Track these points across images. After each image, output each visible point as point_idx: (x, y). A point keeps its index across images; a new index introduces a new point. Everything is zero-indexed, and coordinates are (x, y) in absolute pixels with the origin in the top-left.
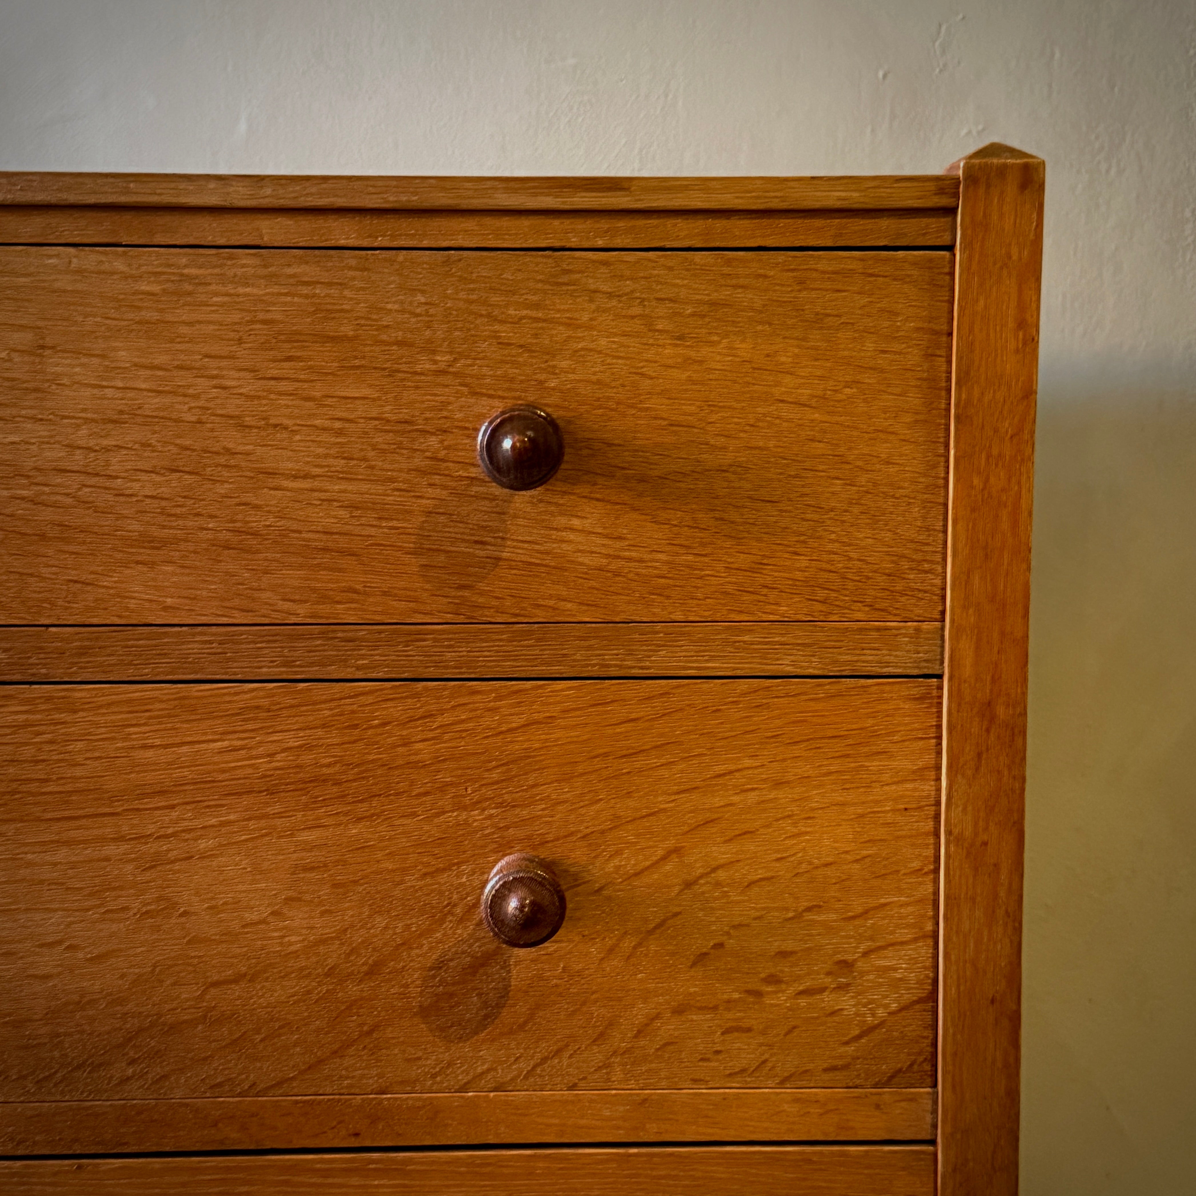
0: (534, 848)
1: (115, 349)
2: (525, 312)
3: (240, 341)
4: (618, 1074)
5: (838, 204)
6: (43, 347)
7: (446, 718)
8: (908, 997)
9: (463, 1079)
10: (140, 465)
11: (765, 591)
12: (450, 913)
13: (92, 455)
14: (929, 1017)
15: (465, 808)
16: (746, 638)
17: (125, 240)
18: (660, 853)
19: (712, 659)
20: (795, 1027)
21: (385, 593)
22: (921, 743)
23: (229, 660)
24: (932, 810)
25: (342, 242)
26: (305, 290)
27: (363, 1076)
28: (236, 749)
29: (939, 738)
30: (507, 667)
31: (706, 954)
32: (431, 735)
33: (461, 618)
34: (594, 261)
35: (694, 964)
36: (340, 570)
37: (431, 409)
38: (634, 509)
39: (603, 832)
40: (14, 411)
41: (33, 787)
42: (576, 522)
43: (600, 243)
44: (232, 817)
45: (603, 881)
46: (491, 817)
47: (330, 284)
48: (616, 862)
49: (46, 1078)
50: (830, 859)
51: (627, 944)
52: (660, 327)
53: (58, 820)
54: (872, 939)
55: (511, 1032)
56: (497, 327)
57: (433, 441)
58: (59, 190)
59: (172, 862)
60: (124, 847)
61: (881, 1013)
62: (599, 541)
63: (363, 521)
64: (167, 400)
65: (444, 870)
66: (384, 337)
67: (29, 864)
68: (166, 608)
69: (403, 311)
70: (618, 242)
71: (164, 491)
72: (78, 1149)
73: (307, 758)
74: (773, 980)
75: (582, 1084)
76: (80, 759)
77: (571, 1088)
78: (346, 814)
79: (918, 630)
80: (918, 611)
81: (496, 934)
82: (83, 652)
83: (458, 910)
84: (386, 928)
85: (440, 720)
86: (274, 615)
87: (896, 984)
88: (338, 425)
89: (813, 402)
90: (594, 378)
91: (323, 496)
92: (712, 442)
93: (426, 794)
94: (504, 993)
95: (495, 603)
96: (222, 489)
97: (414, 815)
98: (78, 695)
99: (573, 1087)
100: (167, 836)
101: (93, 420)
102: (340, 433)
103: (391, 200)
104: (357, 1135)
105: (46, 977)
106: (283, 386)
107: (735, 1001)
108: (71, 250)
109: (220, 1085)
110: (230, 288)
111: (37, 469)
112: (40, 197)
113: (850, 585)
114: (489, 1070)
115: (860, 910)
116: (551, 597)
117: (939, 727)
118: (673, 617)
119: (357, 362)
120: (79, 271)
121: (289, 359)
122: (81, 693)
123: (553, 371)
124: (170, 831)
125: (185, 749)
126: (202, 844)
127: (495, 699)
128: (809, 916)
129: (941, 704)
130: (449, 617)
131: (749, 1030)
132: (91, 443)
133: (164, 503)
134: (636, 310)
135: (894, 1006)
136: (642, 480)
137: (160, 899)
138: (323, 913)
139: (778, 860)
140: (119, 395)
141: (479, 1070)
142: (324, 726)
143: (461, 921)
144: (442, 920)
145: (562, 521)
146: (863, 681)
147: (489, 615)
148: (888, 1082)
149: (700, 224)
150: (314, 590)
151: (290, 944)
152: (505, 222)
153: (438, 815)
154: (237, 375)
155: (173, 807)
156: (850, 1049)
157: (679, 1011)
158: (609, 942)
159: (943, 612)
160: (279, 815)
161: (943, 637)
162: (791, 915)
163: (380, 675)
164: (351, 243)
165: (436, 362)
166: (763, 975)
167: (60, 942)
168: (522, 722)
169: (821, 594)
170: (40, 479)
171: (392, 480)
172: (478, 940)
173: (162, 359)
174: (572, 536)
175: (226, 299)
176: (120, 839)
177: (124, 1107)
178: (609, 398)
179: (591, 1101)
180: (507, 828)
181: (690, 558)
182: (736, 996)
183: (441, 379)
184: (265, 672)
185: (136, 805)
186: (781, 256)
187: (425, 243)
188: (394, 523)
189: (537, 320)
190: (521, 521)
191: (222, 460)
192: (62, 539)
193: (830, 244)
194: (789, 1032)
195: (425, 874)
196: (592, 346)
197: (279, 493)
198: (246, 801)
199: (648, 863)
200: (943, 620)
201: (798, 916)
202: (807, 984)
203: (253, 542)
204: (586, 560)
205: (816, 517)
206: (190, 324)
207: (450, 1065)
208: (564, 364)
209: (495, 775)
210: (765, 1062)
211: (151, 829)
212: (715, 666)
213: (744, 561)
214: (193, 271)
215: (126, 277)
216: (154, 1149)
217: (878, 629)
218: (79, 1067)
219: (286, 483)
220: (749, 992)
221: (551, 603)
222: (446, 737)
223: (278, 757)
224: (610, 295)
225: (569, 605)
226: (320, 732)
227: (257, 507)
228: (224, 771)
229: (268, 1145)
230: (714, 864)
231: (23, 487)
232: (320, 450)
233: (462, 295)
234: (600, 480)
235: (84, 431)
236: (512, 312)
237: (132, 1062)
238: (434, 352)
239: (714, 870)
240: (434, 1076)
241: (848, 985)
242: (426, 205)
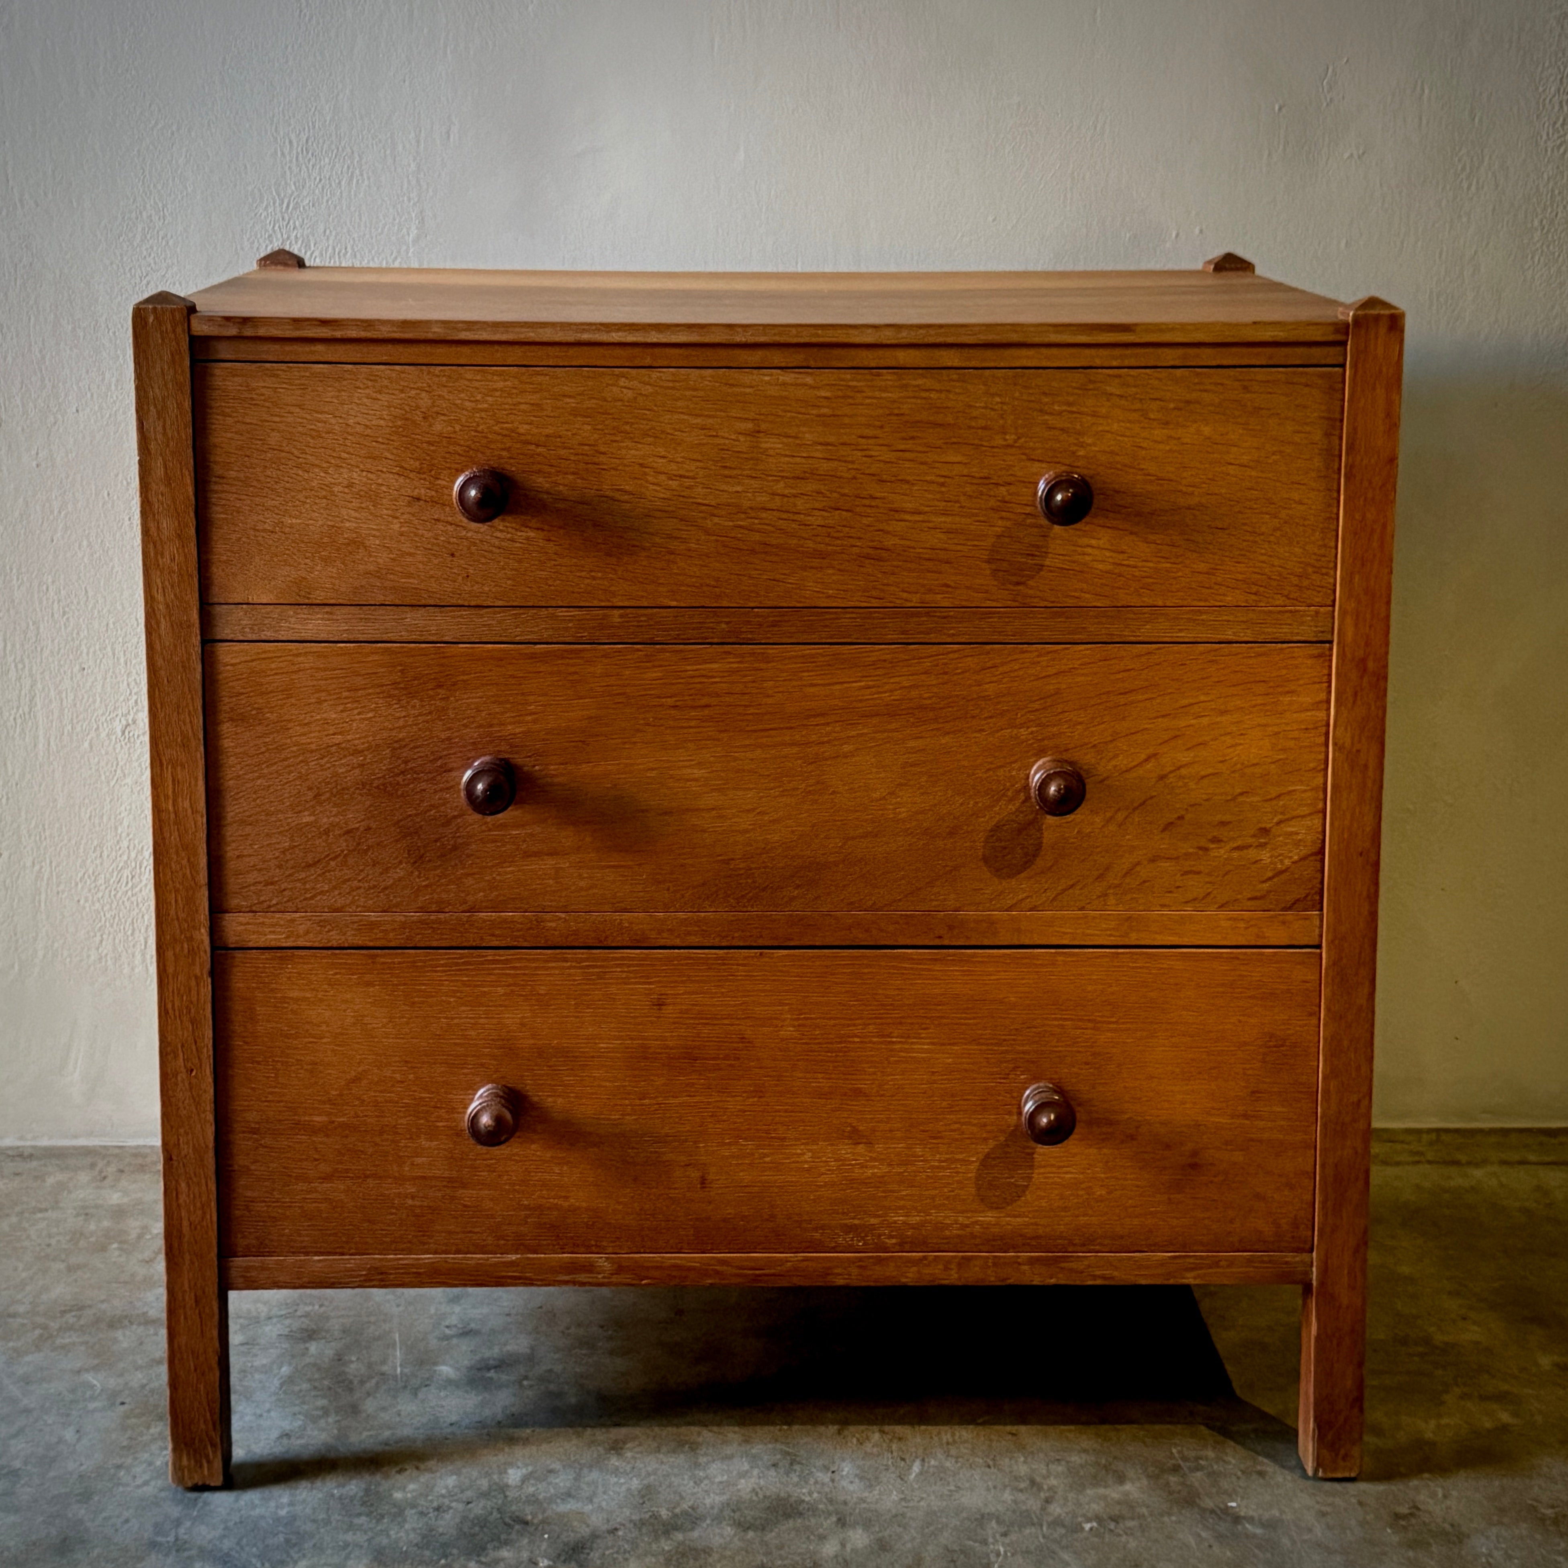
0: (1061, 752)
1: (804, 433)
2: (1064, 408)
3: (882, 427)
4: (1112, 901)
5: (1270, 340)
6: (759, 432)
7: (1006, 668)
8: (1304, 852)
9: (1010, 902)
10: (817, 505)
11: (1217, 587)
12: (1004, 795)
13: (786, 499)
14: (1318, 865)
15: (1015, 727)
16: (1204, 617)
17: (812, 364)
18: (1143, 756)
19: (1181, 631)
20: (1230, 871)
21: (968, 588)
22: (1317, 686)
23: (867, 629)
24: (1324, 730)
25: (949, 364)
26: (924, 394)
27: (945, 900)
28: (869, 687)
29: (1330, 682)
30: (1047, 635)
31: (1172, 823)
32: (995, 679)
33: (1016, 604)
34: (1109, 375)
35: (1164, 830)
36: (940, 573)
37: (1001, 469)
38: (1131, 533)
39: (1105, 743)
40: (739, 472)
41: (740, 710)
42: (1094, 542)
43: (1115, 364)
44: (865, 731)
45: (1105, 775)
46: (1032, 733)
47: (941, 391)
48: (1114, 763)
49: (743, 896)
50: (1255, 762)
51: (1120, 816)
52: (1152, 416)
53: (755, 731)
54: (1282, 813)
55: (1042, 872)
56: (1046, 417)
57: (1003, 490)
58: (775, 335)
59: (826, 760)
60: (795, 750)
61: (1287, 862)
62: (1108, 554)
63: (956, 541)
64: (835, 464)
65: (1001, 767)
66: (973, 424)
67: (736, 759)
68: (828, 597)
69: (985, 408)
70: (1127, 363)
71: (831, 522)
72: (761, 942)
73: (914, 693)
74: (1216, 840)
75: (1088, 906)
76: (770, 692)
77: (1080, 910)
78: (938, 729)
79: (1317, 613)
80: (1317, 600)
81: (1041, 807)
82: (774, 624)
83: (1010, 793)
84: (962, 804)
85: (1001, 669)
86: (898, 601)
87: (1297, 844)
88: (942, 480)
89: (1251, 464)
90: (1108, 450)
91: (931, 525)
92: (1184, 489)
93: (991, 717)
94: (1039, 847)
95: (1039, 594)
96: (865, 521)
97: (983, 730)
98: (771, 651)
99: (1082, 909)
100: (823, 743)
101: (787, 478)
102: (943, 485)
103: (983, 338)
104: (940, 937)
105: (746, 831)
106: (907, 455)
107: (1191, 854)
108: (779, 371)
109: (852, 903)
110: (877, 394)
111: (751, 508)
112: (762, 339)
113: (1274, 583)
114: (1027, 897)
115: (1273, 795)
116: (1076, 590)
117: (1330, 675)
118: (1155, 603)
119: (954, 440)
120: (784, 384)
121: (913, 438)
122: (772, 650)
123: (1082, 445)
124: (826, 739)
125: (838, 687)
126: (846, 748)
127: (1038, 656)
128: (1241, 799)
129: (1331, 661)
130: (1009, 603)
131: (1199, 873)
132: (786, 492)
133: (829, 530)
134: (1138, 406)
135: (1296, 858)
136: (1139, 514)
137: (818, 783)
138: (922, 794)
139: (1222, 762)
140: (804, 461)
141: (1020, 897)
142: (925, 673)
143: (1011, 800)
144: (998, 800)
145: (1085, 541)
146: (1279, 645)
147: (1036, 602)
148: (1289, 908)
149: (1180, 351)
150: (923, 586)
151: (900, 813)
152: (1054, 351)
153: (998, 731)
154: (878, 448)
155: (828, 724)
156: (1266, 886)
157: (1152, 860)
158: (1108, 815)
159: (1334, 601)
160: (896, 730)
161: (1333, 617)
162: (1229, 798)
163: (963, 640)
164: (956, 364)
165: (1006, 440)
166: (1210, 837)
167: (754, 810)
168: (1054, 671)
169: (1254, 589)
170: (753, 515)
171: (977, 515)
172: (1022, 812)
173: (832, 439)
174: (1089, 550)
175: (875, 401)
176: (793, 744)
177: (791, 916)
178: (1117, 463)
179: (1094, 918)
180: (1043, 740)
181: (1168, 565)
182: (1191, 850)
183: (1009, 451)
184: (890, 637)
185: (805, 722)
186: (1231, 372)
187: (1002, 365)
188: (976, 543)
189: (1073, 412)
190: (1058, 542)
191: (867, 502)
192: (766, 553)
193: (1264, 363)
194: (1226, 874)
195: (989, 770)
196: (1107, 428)
197: (902, 523)
198: (875, 720)
199: (1135, 763)
200: (1333, 606)
201: (1234, 799)
202: (1239, 843)
203: (884, 554)
204: (1100, 566)
205: (1252, 538)
206: (851, 416)
207: (1002, 892)
208: (1090, 441)
209: (1036, 706)
210: (1209, 894)
211: (814, 738)
212: (1183, 636)
213: (1202, 567)
214: (854, 383)
215: (812, 387)
216: (810, 943)
217: (1291, 611)
218: (764, 890)
219: (907, 517)
220: (1200, 848)
221: (1077, 594)
222: (1005, 680)
223: (896, 693)
224: (1121, 396)
225: (1087, 596)
226: (923, 677)
227: (888, 532)
228: (861, 701)
229: (883, 943)
230: (1179, 764)
231: (742, 520)
232: (930, 496)
233: (1025, 397)
234: (1111, 515)
235: (781, 484)
236: (1056, 408)
237: (798, 887)
238: (1005, 433)
239: (1179, 768)
240: (991, 900)
241: (1266, 844)
242: (1004, 341)
